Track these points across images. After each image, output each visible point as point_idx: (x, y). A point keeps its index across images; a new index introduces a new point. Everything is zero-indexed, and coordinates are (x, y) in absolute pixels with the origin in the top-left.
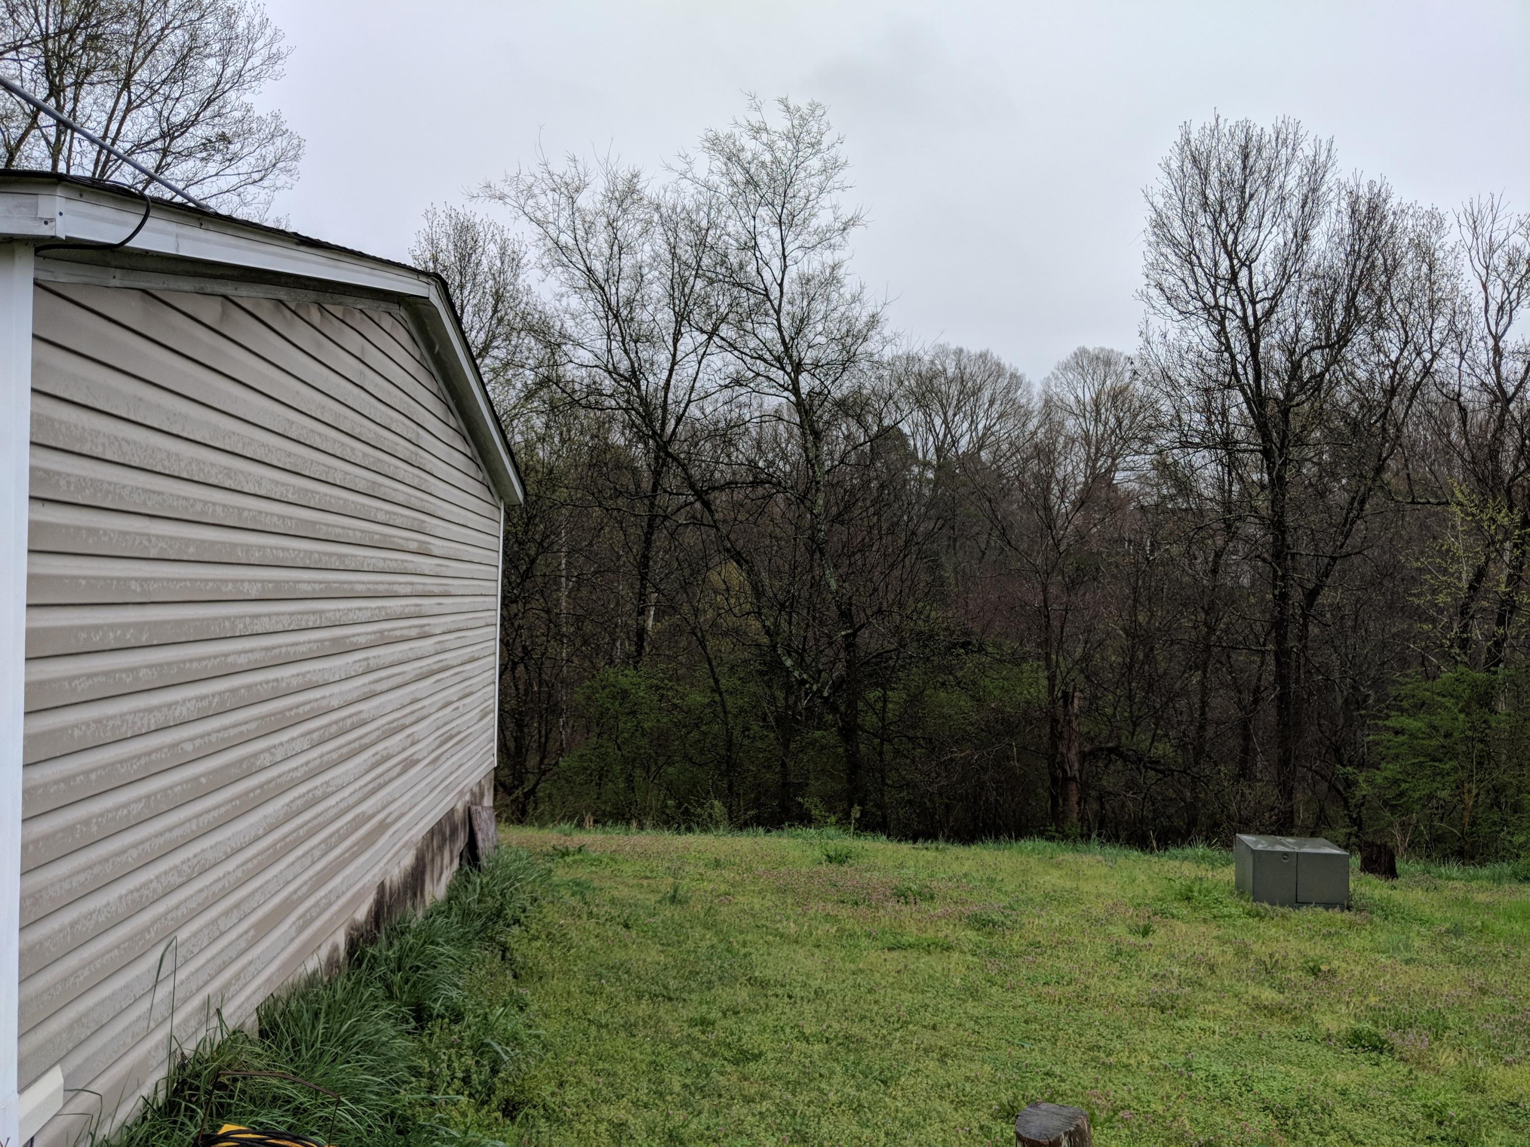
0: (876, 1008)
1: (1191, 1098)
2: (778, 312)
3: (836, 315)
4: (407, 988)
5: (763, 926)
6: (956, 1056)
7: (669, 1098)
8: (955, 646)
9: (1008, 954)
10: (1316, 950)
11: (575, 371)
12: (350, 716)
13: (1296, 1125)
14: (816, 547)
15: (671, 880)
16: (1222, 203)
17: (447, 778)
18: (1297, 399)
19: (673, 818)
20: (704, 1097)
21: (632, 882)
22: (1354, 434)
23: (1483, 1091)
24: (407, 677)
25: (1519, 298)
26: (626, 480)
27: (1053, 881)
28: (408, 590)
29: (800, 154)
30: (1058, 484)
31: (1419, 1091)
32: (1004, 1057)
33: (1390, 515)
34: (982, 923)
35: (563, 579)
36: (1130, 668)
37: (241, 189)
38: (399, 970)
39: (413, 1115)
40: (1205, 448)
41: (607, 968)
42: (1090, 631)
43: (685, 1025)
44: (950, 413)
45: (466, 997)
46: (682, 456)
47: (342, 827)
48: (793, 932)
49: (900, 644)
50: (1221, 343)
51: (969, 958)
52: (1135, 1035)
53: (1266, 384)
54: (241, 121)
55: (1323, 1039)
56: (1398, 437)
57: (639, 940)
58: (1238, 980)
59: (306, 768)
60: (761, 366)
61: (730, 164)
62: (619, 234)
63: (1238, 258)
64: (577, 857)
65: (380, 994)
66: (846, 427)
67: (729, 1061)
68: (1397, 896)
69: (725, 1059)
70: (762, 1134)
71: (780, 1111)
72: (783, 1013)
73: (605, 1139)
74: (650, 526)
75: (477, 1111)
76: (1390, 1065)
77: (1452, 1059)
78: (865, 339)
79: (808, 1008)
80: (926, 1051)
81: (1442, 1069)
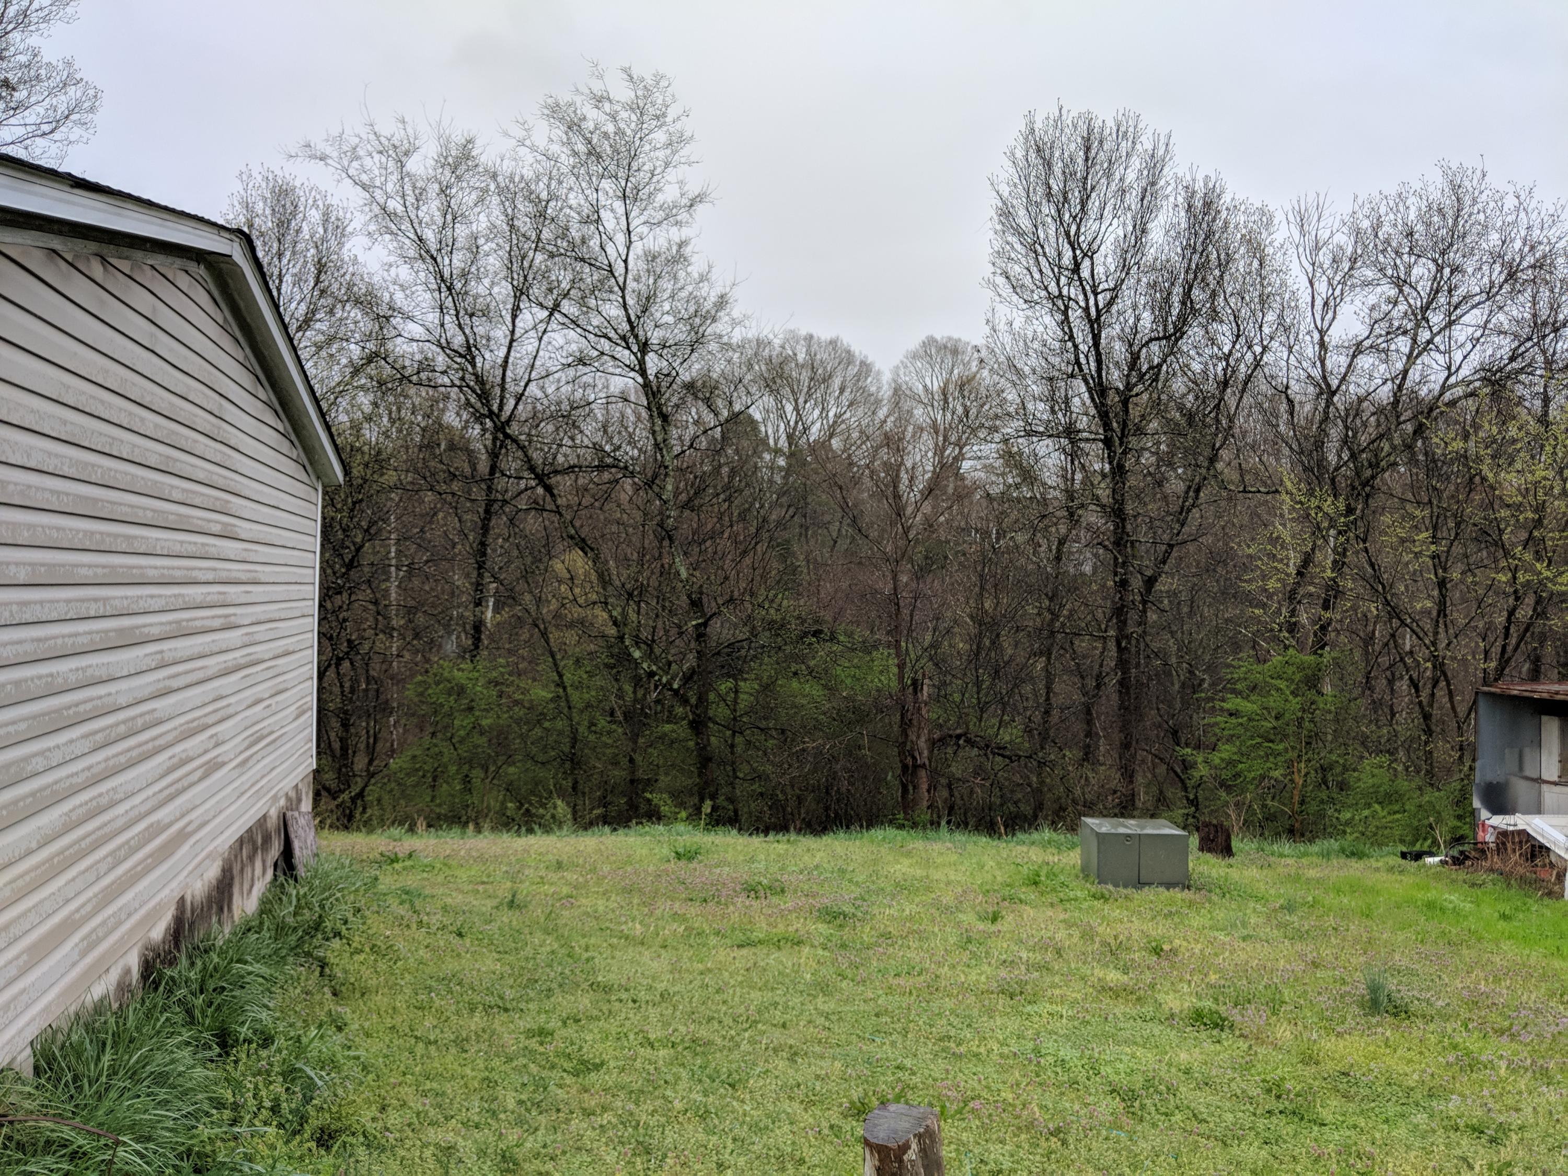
0: (724, 1008)
1: (1040, 1084)
2: (623, 290)
3: (683, 294)
4: (210, 1011)
5: (607, 928)
6: (806, 1054)
7: (502, 1116)
8: (805, 634)
9: (858, 946)
10: (1159, 930)
11: (405, 346)
12: (141, 715)
13: (1143, 1107)
14: (667, 535)
15: (509, 884)
16: (1065, 194)
17: (257, 782)
18: (1136, 390)
19: (513, 820)
20: (541, 1113)
21: (467, 888)
22: (1190, 425)
23: (1317, 1063)
24: (209, 673)
25: (1342, 294)
26: (461, 463)
27: (904, 870)
28: (210, 576)
29: (645, 126)
30: (907, 472)
31: (1259, 1066)
32: (854, 1053)
33: (1223, 504)
34: (832, 916)
35: (393, 569)
36: (977, 654)
37: (28, 142)
38: (202, 993)
39: (214, 1151)
40: (1049, 436)
41: (437, 980)
42: (938, 619)
43: (522, 1037)
44: (801, 401)
45: (278, 1019)
46: (523, 437)
47: (133, 838)
48: (638, 933)
49: (752, 633)
50: (1065, 333)
51: (820, 952)
52: (985, 1023)
53: (1107, 373)
54: (28, 66)
55: (1167, 1019)
56: (1230, 428)
57: (473, 949)
58: (1084, 963)
59: (87, 774)
60: (605, 345)
61: (570, 133)
62: (453, 201)
63: (1081, 249)
64: (408, 863)
65: (179, 1019)
66: (695, 411)
67: (568, 1072)
68: (1234, 874)
69: (565, 1071)
70: (603, 1148)
71: (622, 1123)
72: (627, 1019)
73: (431, 1164)
74: (487, 511)
75: (287, 1142)
76: (1230, 1042)
77: (1288, 1033)
78: (714, 320)
79: (653, 1013)
80: (775, 1050)
81: (1280, 1043)
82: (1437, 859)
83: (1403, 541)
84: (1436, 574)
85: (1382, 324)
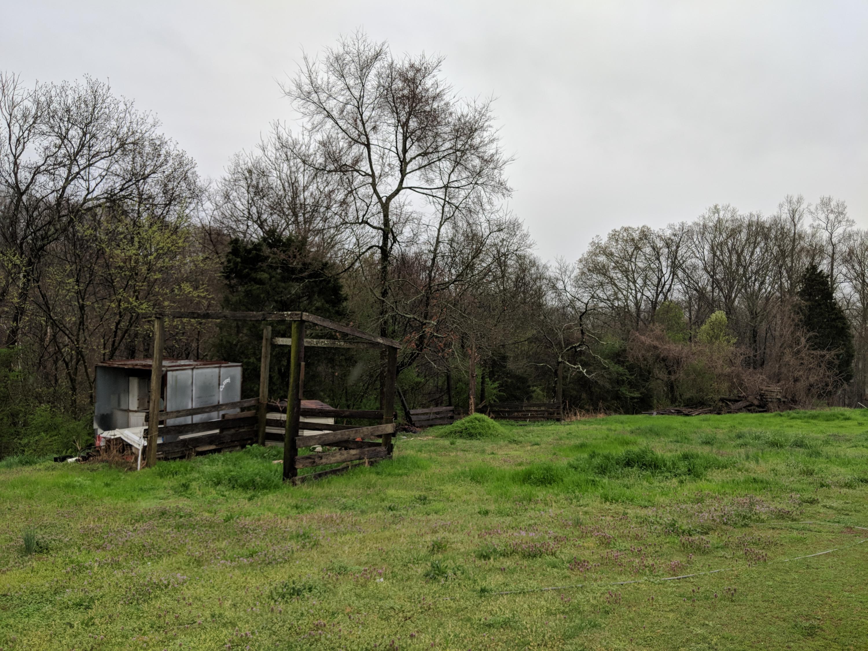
25: (28, 136)
82: (74, 459)
83: (60, 283)
84: (79, 302)
85: (51, 159)
